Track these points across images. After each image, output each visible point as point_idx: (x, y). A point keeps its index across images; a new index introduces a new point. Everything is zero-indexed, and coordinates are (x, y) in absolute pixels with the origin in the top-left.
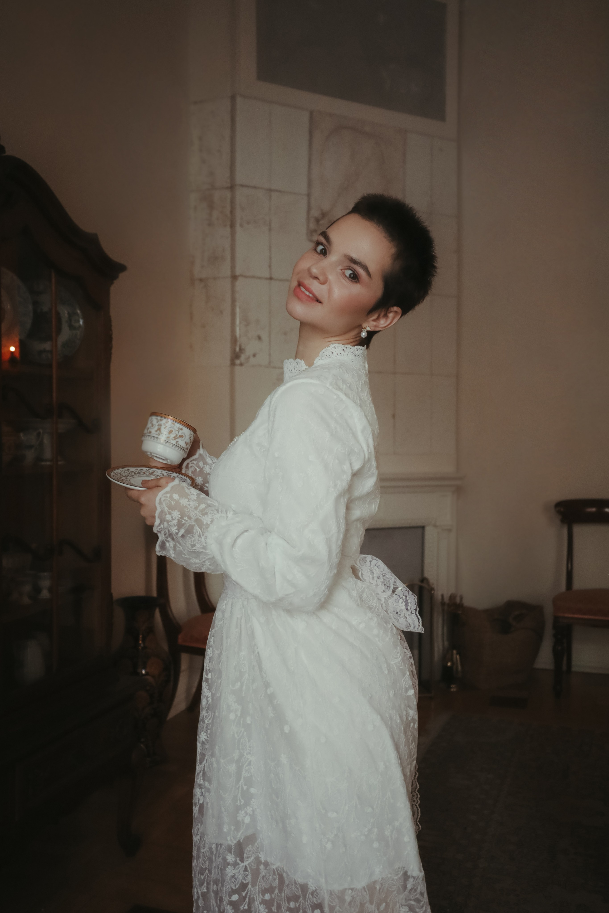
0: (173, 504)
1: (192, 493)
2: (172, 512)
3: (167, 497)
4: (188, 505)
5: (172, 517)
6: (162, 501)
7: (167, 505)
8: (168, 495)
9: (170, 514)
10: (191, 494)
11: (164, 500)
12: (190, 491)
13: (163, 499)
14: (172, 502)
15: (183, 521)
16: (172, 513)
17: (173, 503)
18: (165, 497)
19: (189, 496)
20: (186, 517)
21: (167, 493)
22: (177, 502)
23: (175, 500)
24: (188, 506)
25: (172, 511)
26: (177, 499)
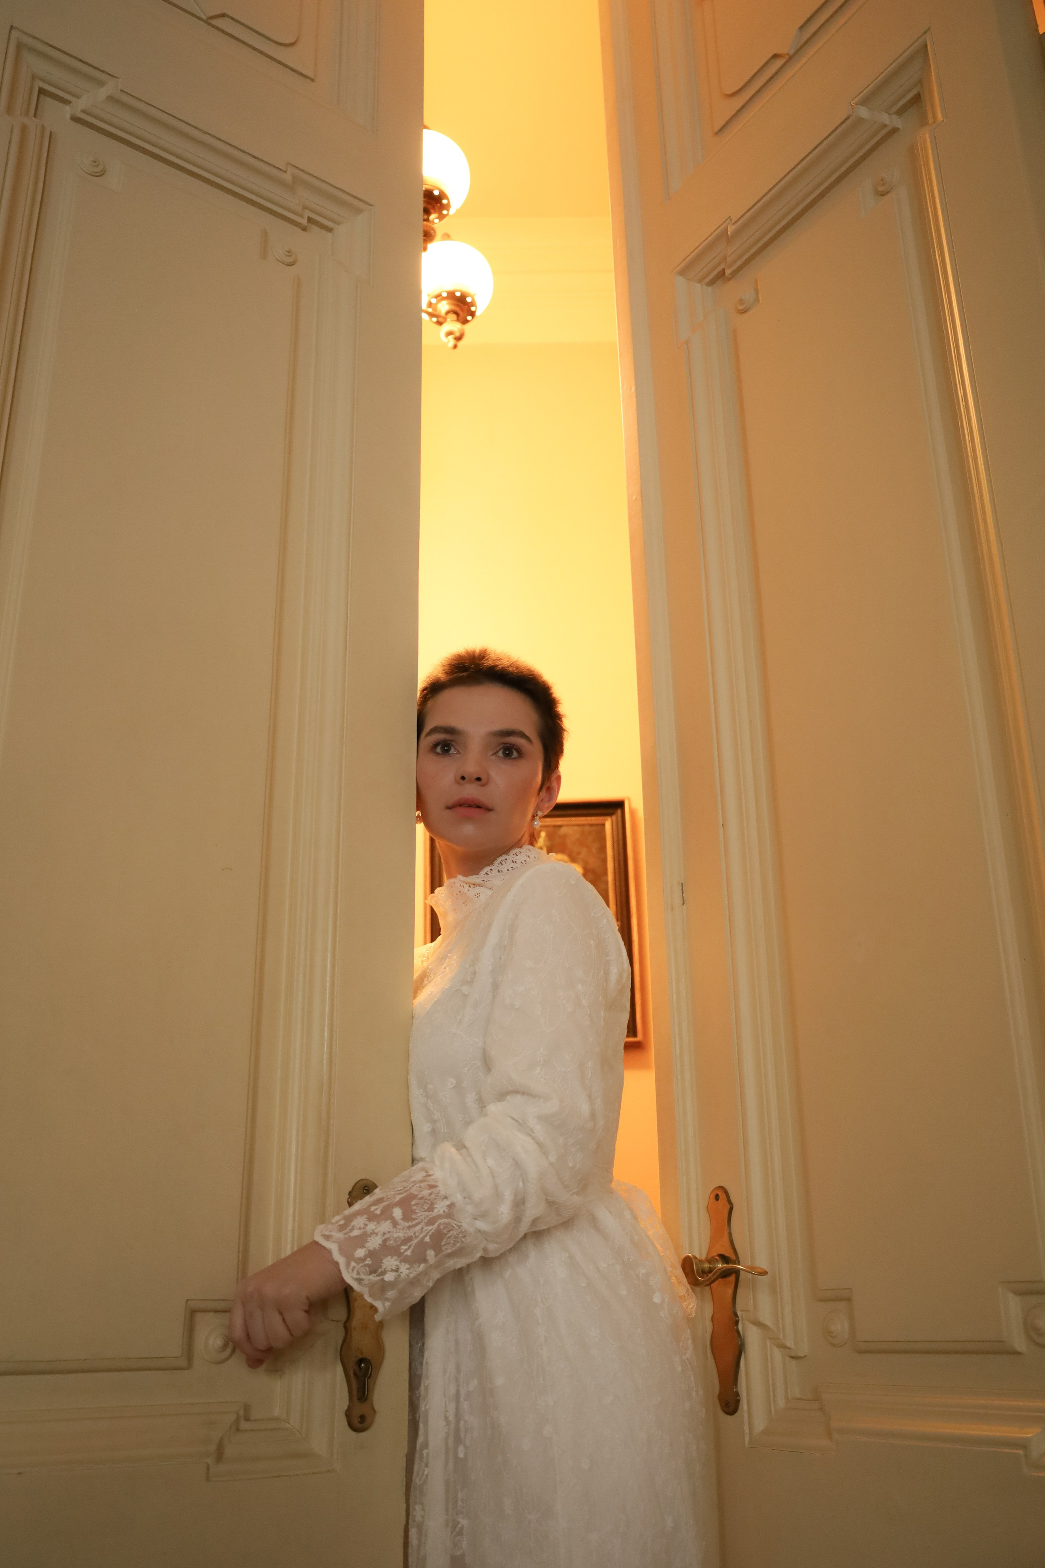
0: (370, 1262)
1: (362, 1227)
2: (384, 1267)
3: (354, 1268)
4: (383, 1236)
5: (392, 1270)
6: (358, 1277)
7: (367, 1273)
8: (353, 1264)
9: (384, 1273)
10: (364, 1228)
11: (358, 1274)
12: (358, 1228)
13: (355, 1276)
14: (366, 1262)
15: (406, 1253)
16: (385, 1269)
17: (368, 1261)
18: (353, 1270)
19: (366, 1232)
20: (402, 1247)
21: (348, 1264)
22: (371, 1254)
23: (366, 1257)
24: (386, 1236)
25: (381, 1267)
26: (365, 1252)
